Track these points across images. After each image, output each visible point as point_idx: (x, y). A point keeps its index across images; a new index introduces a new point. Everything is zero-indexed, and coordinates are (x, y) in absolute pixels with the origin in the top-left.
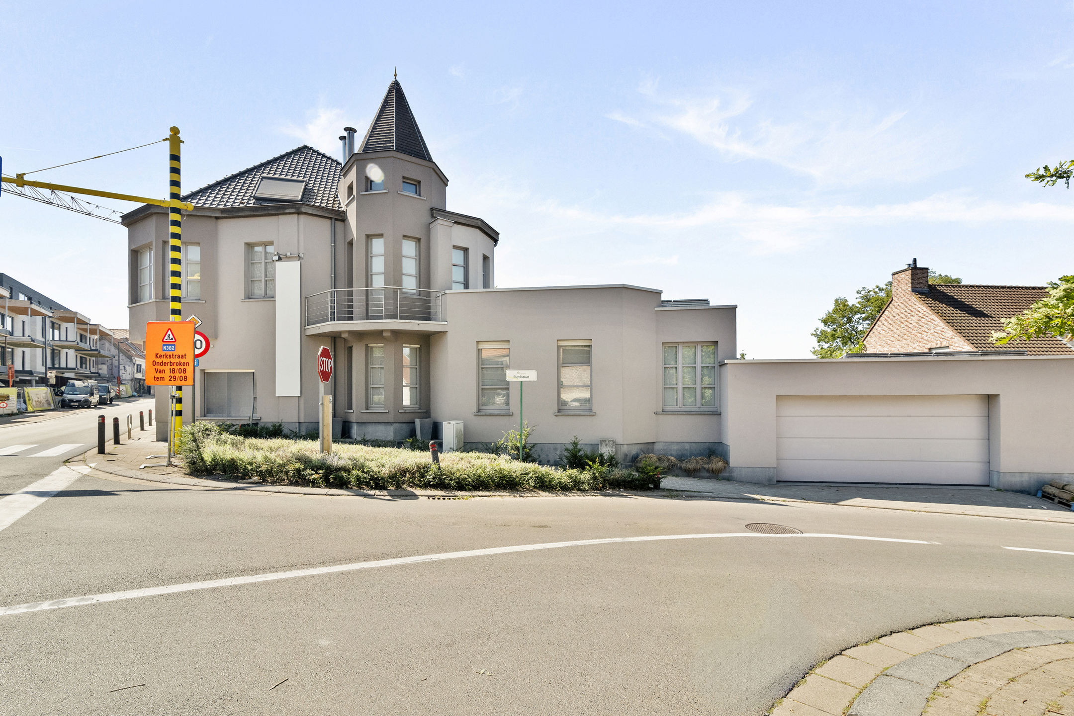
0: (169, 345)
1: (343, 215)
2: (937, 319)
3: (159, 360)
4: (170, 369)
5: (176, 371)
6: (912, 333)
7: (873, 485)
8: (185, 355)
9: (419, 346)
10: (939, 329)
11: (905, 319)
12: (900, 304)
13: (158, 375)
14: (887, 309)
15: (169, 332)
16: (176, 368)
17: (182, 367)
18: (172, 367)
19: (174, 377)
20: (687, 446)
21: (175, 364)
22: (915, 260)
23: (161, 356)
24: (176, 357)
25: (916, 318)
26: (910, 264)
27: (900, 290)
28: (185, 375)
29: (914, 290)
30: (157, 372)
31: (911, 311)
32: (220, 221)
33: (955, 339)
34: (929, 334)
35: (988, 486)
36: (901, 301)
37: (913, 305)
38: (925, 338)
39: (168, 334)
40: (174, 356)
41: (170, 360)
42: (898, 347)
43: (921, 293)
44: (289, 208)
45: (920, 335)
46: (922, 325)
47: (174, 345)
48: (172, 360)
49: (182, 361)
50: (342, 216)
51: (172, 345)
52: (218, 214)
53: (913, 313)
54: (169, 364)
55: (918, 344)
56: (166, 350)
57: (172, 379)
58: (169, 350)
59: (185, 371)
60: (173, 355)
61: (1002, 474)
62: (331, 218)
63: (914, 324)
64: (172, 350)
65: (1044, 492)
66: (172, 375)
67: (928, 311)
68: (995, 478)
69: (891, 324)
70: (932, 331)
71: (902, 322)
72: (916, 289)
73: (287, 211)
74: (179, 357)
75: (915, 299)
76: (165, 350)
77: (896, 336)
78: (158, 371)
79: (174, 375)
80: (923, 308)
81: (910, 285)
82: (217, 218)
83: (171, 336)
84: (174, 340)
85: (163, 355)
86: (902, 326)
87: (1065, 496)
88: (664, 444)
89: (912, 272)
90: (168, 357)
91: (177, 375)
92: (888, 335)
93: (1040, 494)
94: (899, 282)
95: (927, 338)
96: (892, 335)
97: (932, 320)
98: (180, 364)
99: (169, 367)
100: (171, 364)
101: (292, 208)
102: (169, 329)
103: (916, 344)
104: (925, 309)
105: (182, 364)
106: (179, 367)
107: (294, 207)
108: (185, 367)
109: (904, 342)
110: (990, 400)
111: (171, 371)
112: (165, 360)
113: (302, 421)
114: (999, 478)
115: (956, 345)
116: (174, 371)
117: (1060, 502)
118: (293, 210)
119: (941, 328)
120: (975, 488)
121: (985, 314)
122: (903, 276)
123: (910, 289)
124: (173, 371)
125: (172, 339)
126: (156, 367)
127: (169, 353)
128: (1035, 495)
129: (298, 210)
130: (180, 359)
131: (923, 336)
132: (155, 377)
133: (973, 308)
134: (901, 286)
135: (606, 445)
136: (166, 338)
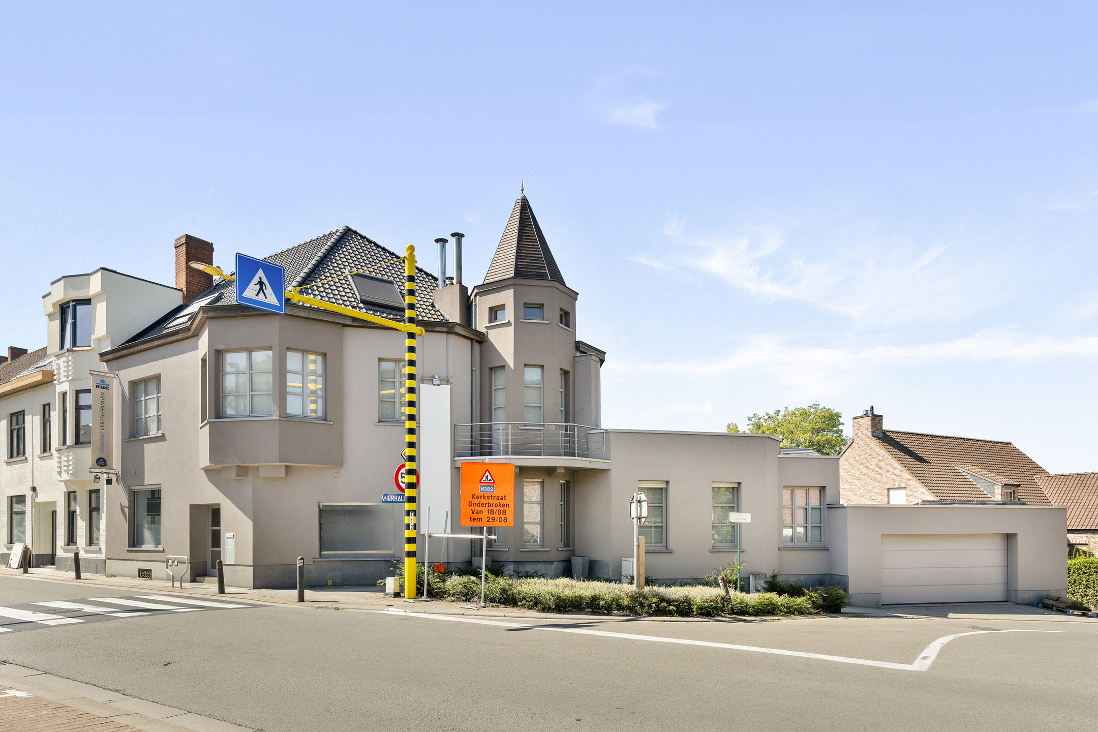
0: (487, 486)
1: (482, 336)
2: (895, 463)
3: (477, 501)
4: (488, 510)
5: (494, 512)
6: (872, 474)
7: (941, 605)
8: (505, 497)
9: (564, 482)
10: (897, 472)
11: (866, 461)
12: (861, 447)
13: (476, 516)
14: (848, 450)
15: (487, 473)
16: (494, 508)
17: (502, 509)
18: (490, 508)
19: (493, 518)
20: (803, 578)
21: (494, 505)
22: (872, 408)
23: (478, 497)
24: (495, 498)
25: (876, 460)
26: (867, 411)
27: (860, 433)
28: (505, 516)
29: (873, 435)
30: (473, 513)
31: (872, 454)
32: (347, 330)
33: (912, 482)
34: (888, 475)
35: (1007, 601)
36: (862, 444)
37: (873, 448)
38: (884, 479)
39: (486, 475)
40: (493, 498)
41: (488, 501)
42: (859, 485)
43: (879, 438)
44: (440, 326)
45: (880, 476)
46: (882, 467)
47: (493, 487)
48: (491, 501)
49: (502, 502)
50: (481, 338)
51: (490, 486)
52: (349, 322)
53: (873, 456)
54: (487, 505)
55: (877, 484)
56: (484, 491)
57: (491, 520)
58: (487, 491)
59: (504, 512)
60: (491, 496)
61: (1018, 592)
62: (472, 340)
63: (874, 466)
64: (490, 492)
65: (1043, 603)
66: (491, 516)
67: (886, 455)
68: (1013, 594)
69: (851, 464)
70: (891, 473)
71: (863, 463)
72: (875, 434)
73: (438, 329)
74: (498, 498)
75: (875, 443)
76: (482, 491)
77: (856, 475)
78: (475, 512)
79: (493, 516)
80: (882, 452)
81: (871, 430)
82: (345, 325)
83: (489, 477)
84: (492, 481)
85: (481, 496)
86: (862, 467)
87: (1061, 605)
88: (785, 576)
89: (872, 418)
90: (486, 498)
91: (496, 516)
92: (849, 474)
93: (1040, 605)
94: (860, 426)
95: (886, 479)
96: (853, 474)
97: (891, 464)
98: (499, 506)
99: (487, 508)
100: (489, 505)
101: (443, 327)
102: (487, 470)
103: (876, 484)
104: (885, 453)
105: (501, 505)
106: (498, 508)
107: (446, 326)
108: (505, 508)
109: (865, 481)
110: (1009, 538)
111: (490, 512)
112: (483, 501)
113: (451, 561)
114: (1016, 595)
115: (913, 487)
116: (493, 512)
117: (1058, 610)
118: (445, 329)
119: (899, 471)
120: (997, 603)
121: (924, 459)
122: (864, 421)
123: (870, 433)
124: (491, 512)
125: (490, 480)
126: (472, 507)
127: (487, 494)
128: (1037, 607)
129: (450, 329)
130: (500, 501)
131: (882, 477)
132: (471, 518)
133: (915, 453)
134: (861, 430)
135: (760, 578)
136: (484, 478)
